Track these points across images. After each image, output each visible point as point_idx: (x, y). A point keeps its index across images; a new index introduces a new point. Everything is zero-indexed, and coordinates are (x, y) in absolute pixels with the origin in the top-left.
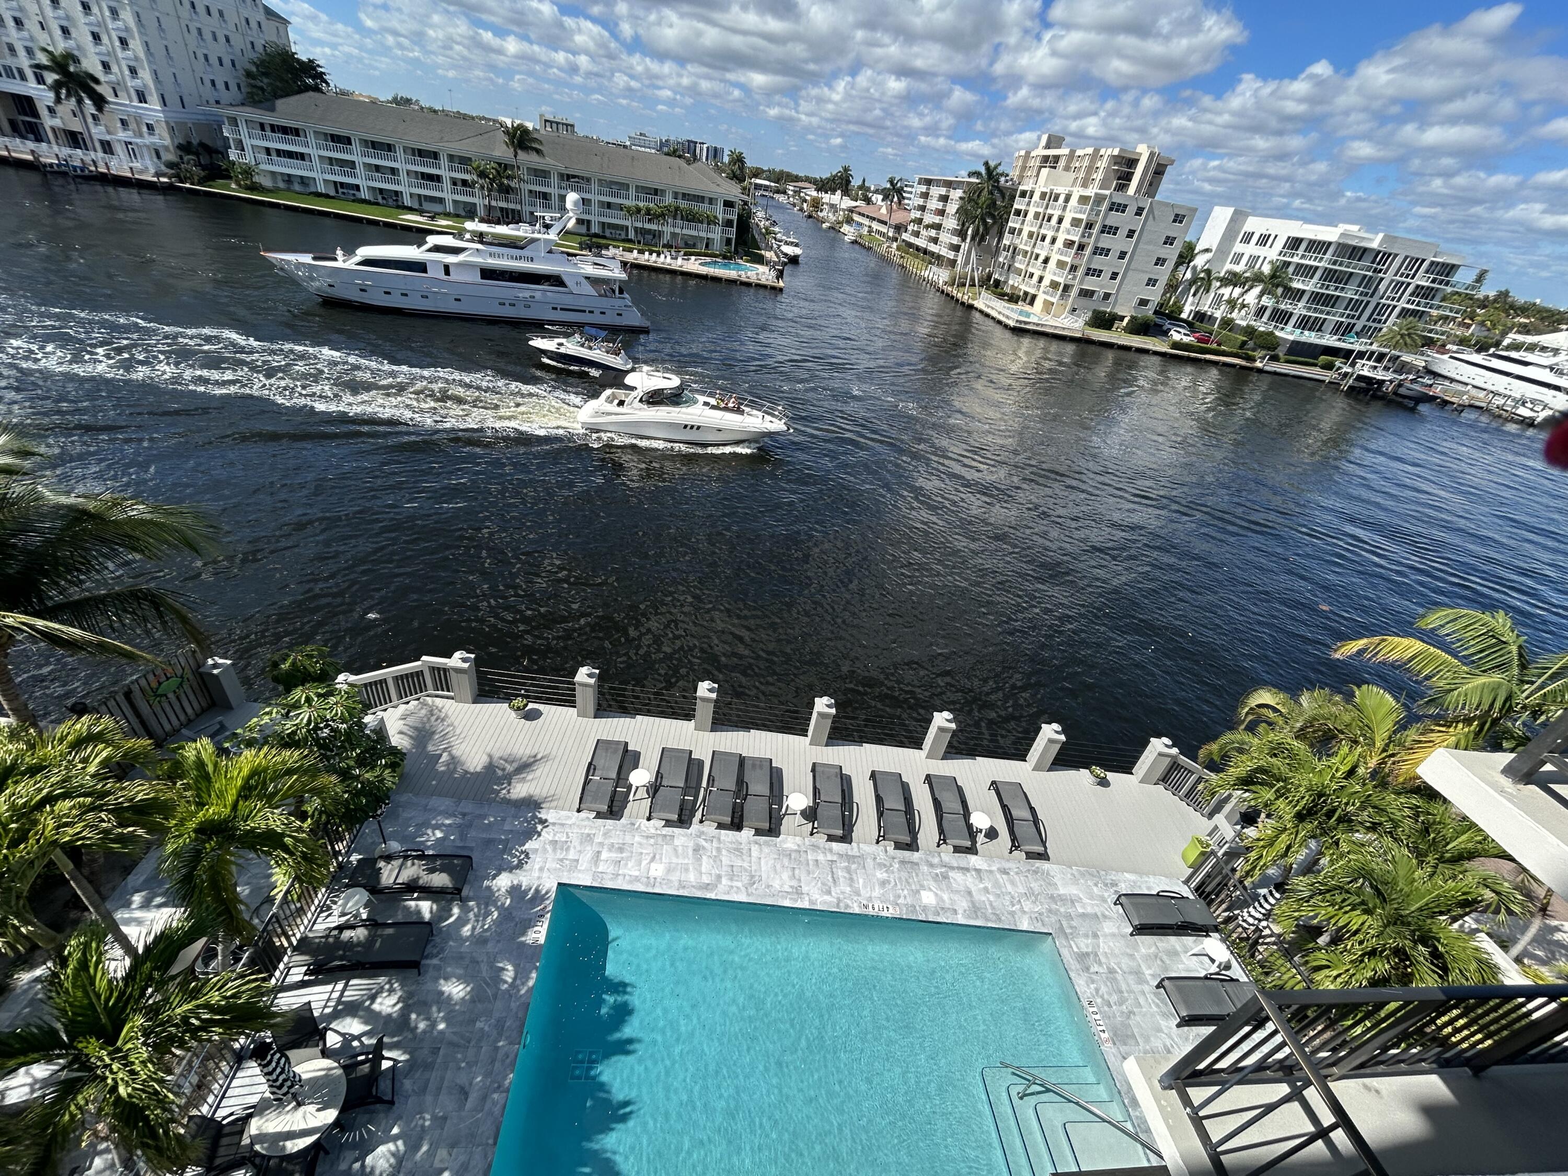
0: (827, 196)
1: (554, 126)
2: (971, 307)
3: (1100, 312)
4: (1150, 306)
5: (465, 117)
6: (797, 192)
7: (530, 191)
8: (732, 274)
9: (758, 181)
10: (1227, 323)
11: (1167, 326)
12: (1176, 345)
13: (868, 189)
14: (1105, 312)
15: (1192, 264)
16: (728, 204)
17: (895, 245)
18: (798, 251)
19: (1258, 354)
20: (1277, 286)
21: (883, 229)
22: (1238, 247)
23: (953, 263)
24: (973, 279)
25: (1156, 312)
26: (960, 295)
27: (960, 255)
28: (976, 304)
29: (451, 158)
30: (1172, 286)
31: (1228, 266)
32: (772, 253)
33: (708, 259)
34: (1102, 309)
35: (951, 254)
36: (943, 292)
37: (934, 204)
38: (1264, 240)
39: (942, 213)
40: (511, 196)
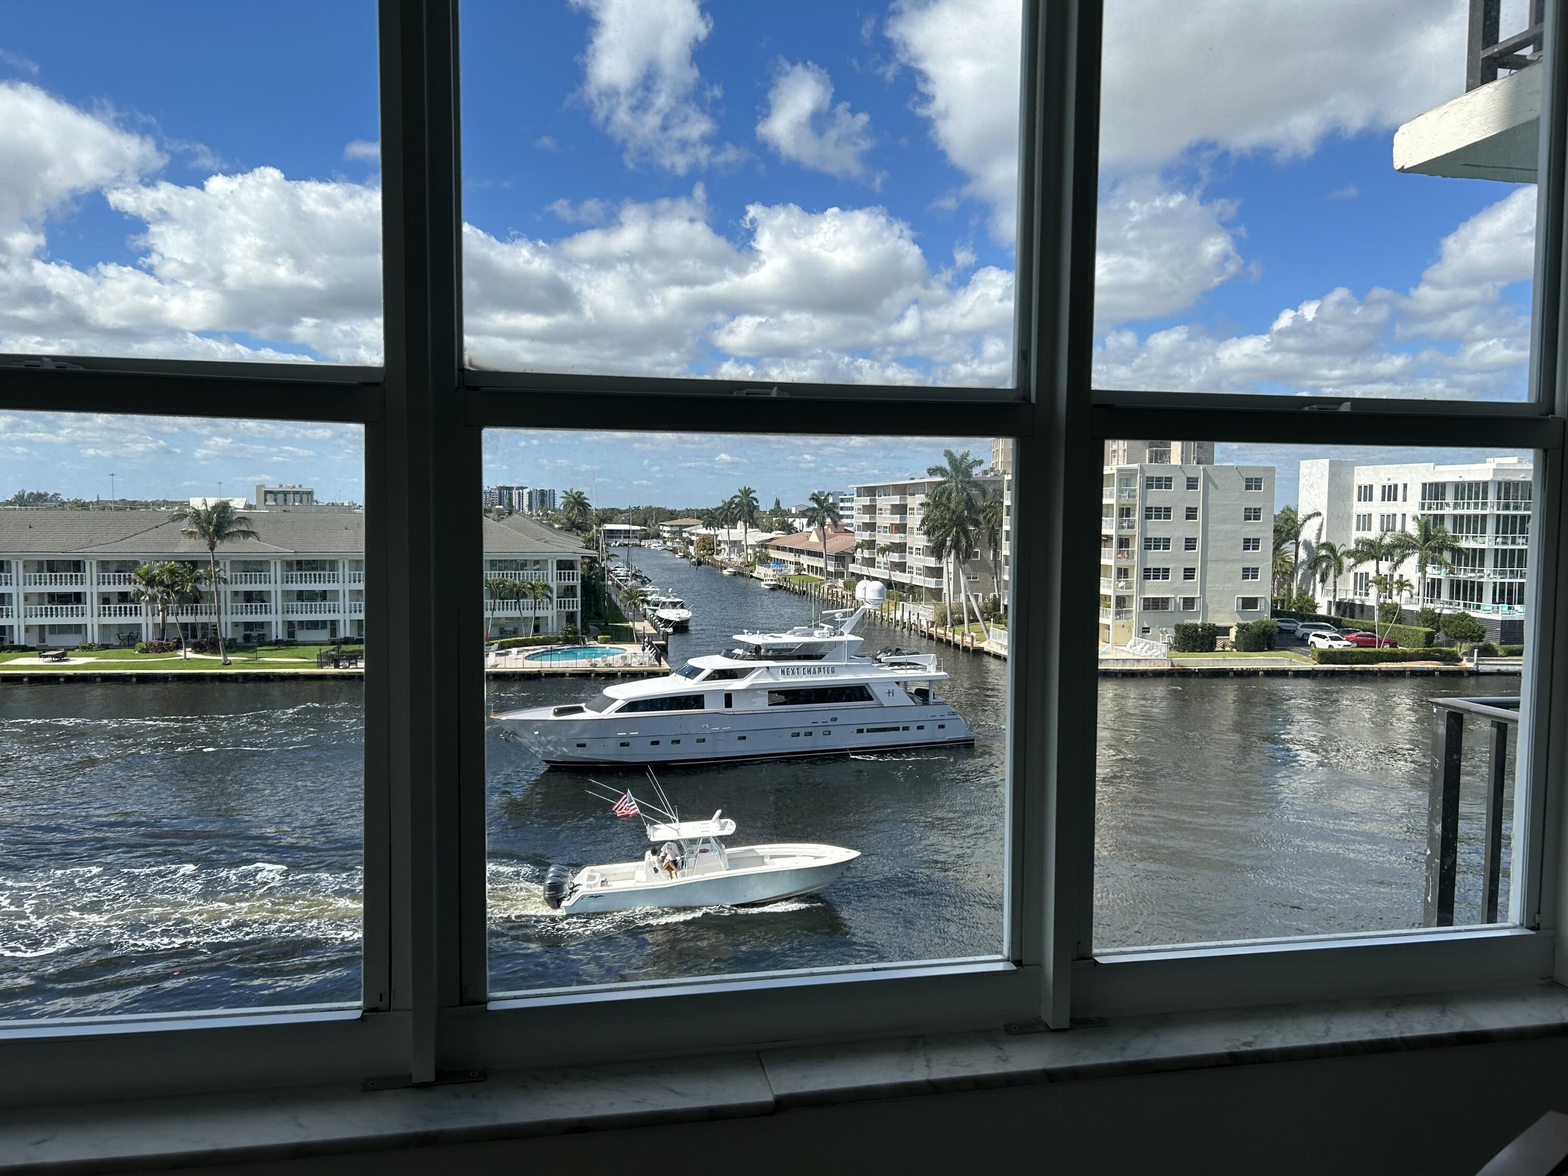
0: (725, 531)
1: (280, 497)
2: (979, 652)
3: (1186, 627)
4: (1261, 606)
5: (133, 505)
6: (677, 533)
7: (236, 593)
8: (581, 664)
9: (609, 527)
10: (1391, 612)
11: (1301, 632)
12: (1325, 657)
13: (788, 513)
14: (1196, 626)
15: (1301, 539)
16: (565, 565)
17: (840, 582)
18: (685, 614)
19: (1461, 648)
20: (1441, 550)
21: (819, 563)
22: (1359, 508)
23: (937, 594)
24: (971, 612)
25: (1275, 613)
26: (958, 638)
27: (945, 579)
28: (986, 646)
29: (104, 565)
30: (1283, 573)
31: (1356, 534)
32: (646, 624)
33: (540, 649)
34: (1188, 621)
35: (931, 583)
36: (931, 637)
37: (885, 519)
38: (1390, 493)
39: (901, 528)
40: (202, 605)
